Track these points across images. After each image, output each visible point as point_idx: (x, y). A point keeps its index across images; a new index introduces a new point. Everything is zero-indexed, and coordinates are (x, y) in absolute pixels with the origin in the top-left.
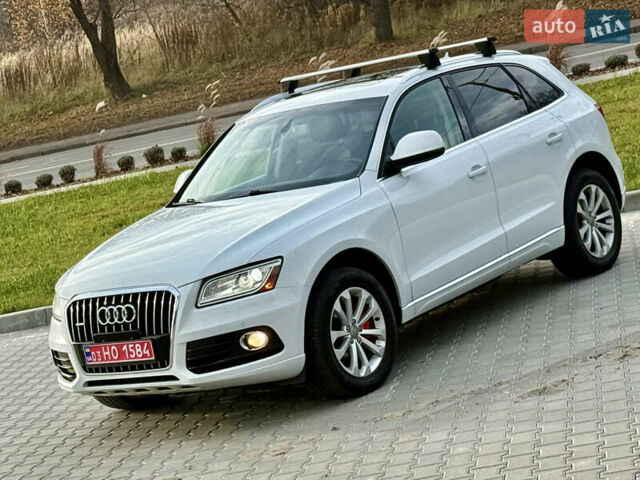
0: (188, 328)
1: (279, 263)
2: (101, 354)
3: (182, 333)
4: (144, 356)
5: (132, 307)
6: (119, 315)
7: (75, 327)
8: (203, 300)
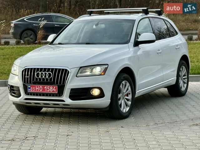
0: (72, 83)
1: (107, 66)
2: (35, 88)
3: (70, 85)
4: (53, 91)
5: (51, 73)
6: (45, 75)
7: (25, 78)
8: (79, 75)
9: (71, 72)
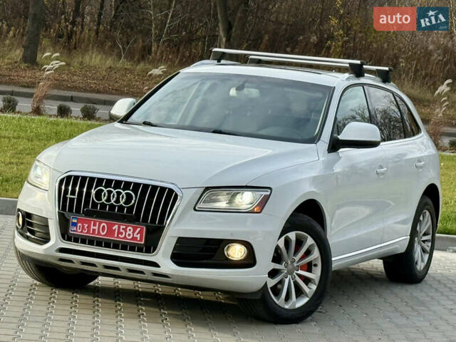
0: (182, 224)
1: (268, 193)
2: (89, 227)
4: (134, 238)
5: (133, 195)
6: (119, 198)
7: (65, 199)
8: (200, 205)
9: (182, 197)
